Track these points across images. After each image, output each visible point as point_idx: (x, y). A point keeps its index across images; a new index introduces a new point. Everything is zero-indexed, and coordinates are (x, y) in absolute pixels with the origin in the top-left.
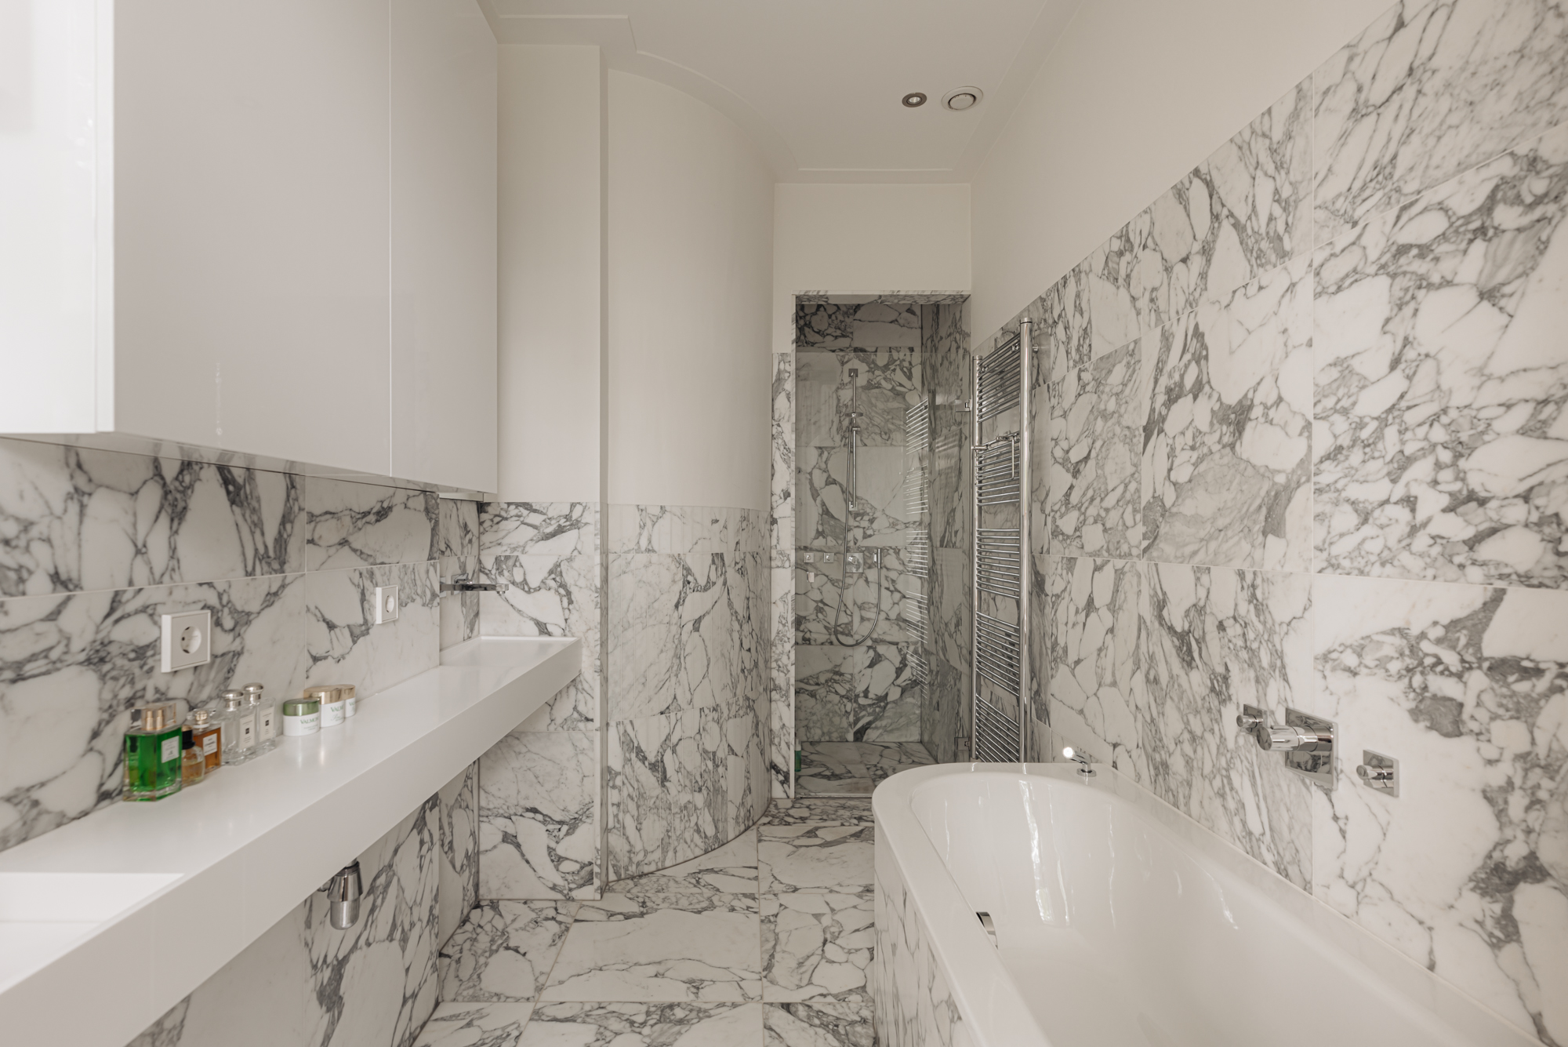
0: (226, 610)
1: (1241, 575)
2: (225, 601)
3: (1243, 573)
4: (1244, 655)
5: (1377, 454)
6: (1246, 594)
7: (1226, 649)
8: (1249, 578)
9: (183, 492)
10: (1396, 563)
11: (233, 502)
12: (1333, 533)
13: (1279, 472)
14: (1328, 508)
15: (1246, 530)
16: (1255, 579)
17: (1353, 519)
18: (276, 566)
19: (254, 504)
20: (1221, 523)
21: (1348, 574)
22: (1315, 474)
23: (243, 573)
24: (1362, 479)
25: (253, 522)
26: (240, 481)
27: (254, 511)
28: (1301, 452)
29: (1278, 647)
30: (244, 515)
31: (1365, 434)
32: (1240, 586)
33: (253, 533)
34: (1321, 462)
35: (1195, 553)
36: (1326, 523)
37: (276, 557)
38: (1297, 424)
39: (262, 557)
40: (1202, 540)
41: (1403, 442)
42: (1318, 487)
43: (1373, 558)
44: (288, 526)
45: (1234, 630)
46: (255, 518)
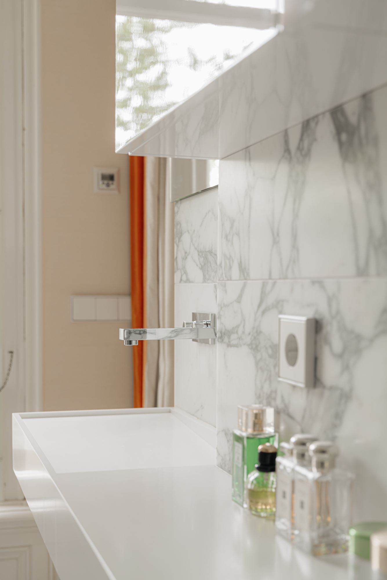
2: (334, 310)
11: (346, 159)
23: (355, 269)
26: (354, 119)
30: (357, 175)
46: (371, 176)
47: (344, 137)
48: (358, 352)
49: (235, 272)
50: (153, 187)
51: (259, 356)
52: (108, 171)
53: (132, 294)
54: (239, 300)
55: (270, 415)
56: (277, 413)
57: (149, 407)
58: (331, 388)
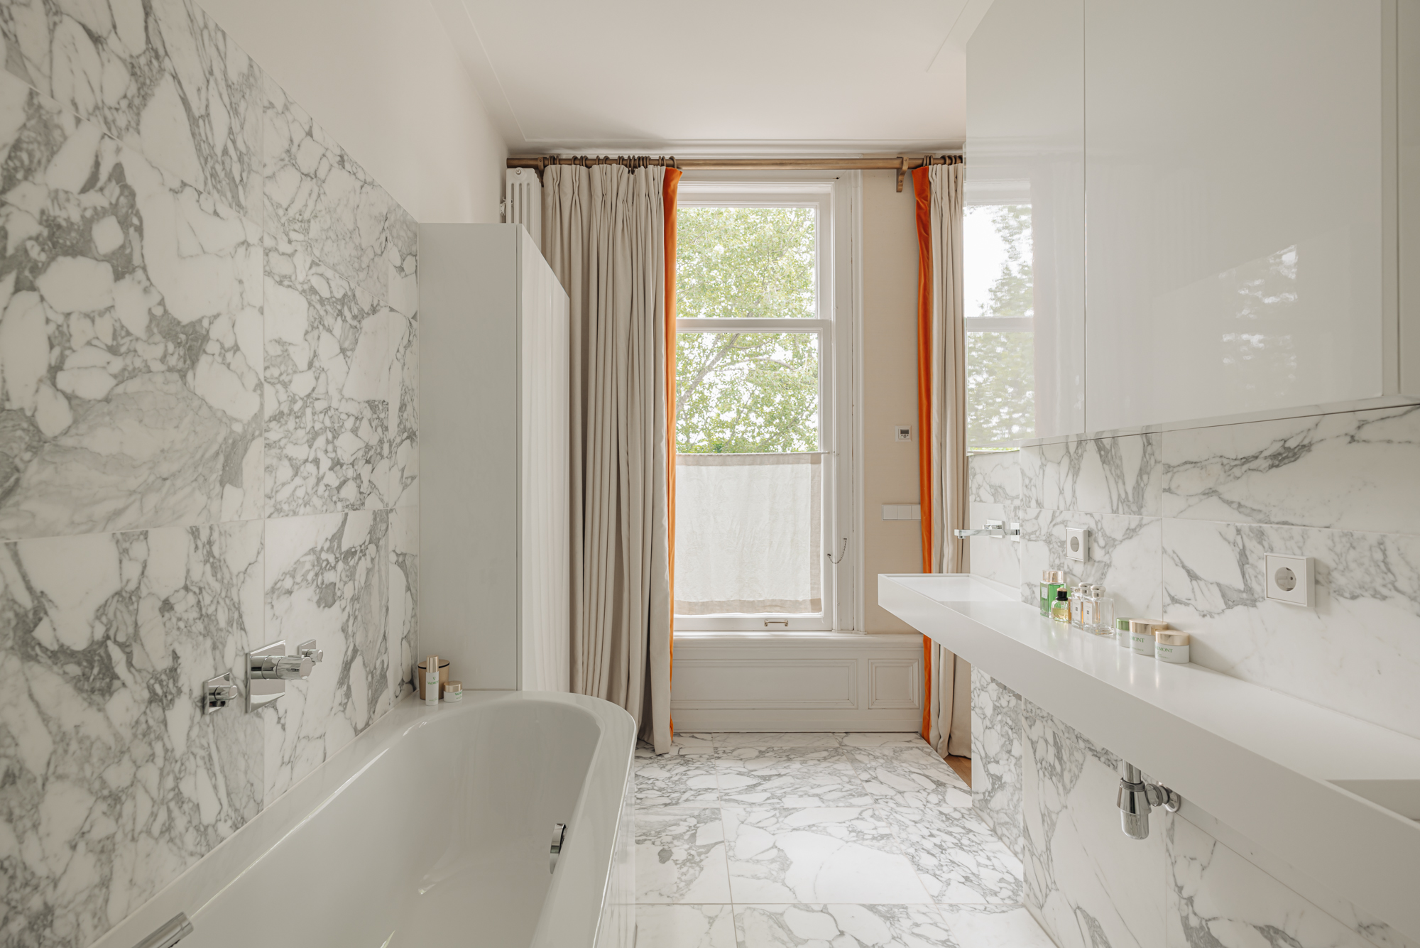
0: (1100, 533)
1: (195, 532)
2: (1099, 527)
3: (198, 530)
4: (199, 626)
5: (302, 425)
6: (201, 554)
7: (175, 632)
8: (204, 535)
9: (1078, 460)
10: (311, 504)
11: (1104, 462)
12: (278, 483)
13: (237, 420)
14: (275, 462)
15: (201, 479)
16: (211, 534)
17: (290, 472)
18: (1134, 508)
19: (1118, 461)
20: (165, 469)
21: (287, 515)
22: (266, 431)
23: (1110, 511)
24: (294, 442)
25: (1117, 475)
26: (1108, 447)
27: (1117, 467)
28: (255, 409)
29: (236, 599)
30: (1110, 471)
31: (297, 407)
32: (193, 546)
33: (1117, 483)
34: (270, 421)
35: (118, 513)
36: (273, 474)
37: (1135, 501)
38: (251, 381)
39: (1124, 501)
40: (132, 493)
41: (314, 422)
42: (267, 442)
43: (300, 501)
44: (1145, 477)
45: (184, 605)
46: (1118, 472)
47: (1103, 453)
48: (1114, 546)
49: (1033, 504)
50: (937, 438)
51: (1051, 546)
52: (905, 428)
53: (922, 503)
54: (1037, 518)
55: (1060, 574)
56: (1065, 573)
57: (953, 572)
58: (1099, 562)
